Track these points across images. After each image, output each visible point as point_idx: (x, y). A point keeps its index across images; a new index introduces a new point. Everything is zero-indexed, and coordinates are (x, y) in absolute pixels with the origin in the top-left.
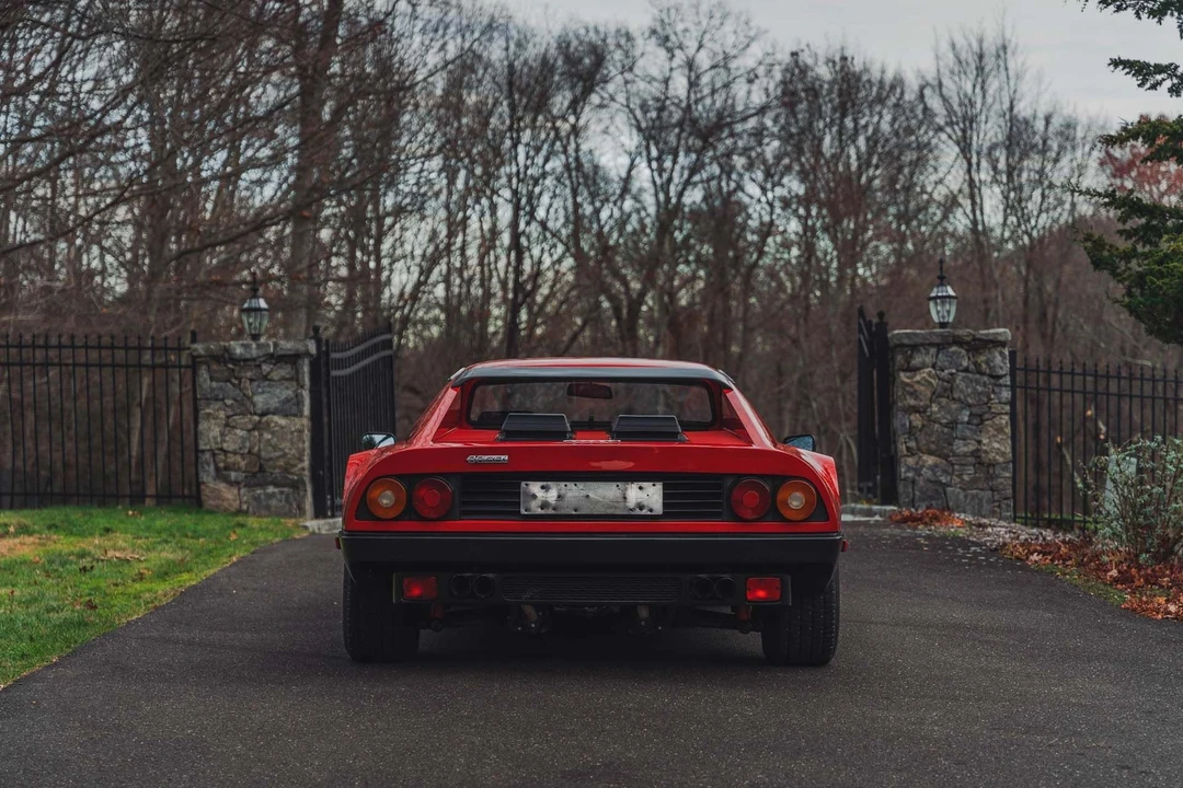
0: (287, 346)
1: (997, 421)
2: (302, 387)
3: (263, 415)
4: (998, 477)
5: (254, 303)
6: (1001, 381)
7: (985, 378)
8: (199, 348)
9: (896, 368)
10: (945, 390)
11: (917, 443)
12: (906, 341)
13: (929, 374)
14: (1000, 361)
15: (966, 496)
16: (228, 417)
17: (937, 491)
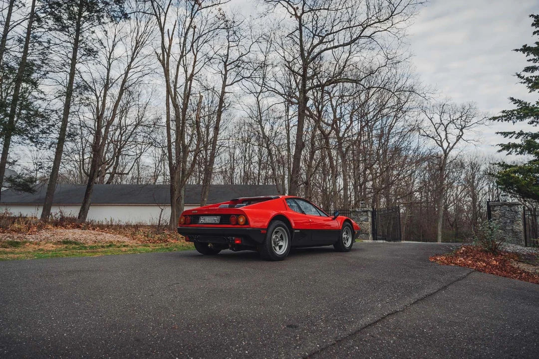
2: (368, 216)
3: (362, 221)
4: (519, 235)
5: (362, 202)
6: (518, 213)
8: (351, 210)
9: (491, 210)
10: (503, 215)
12: (492, 205)
13: (499, 212)
14: (517, 209)
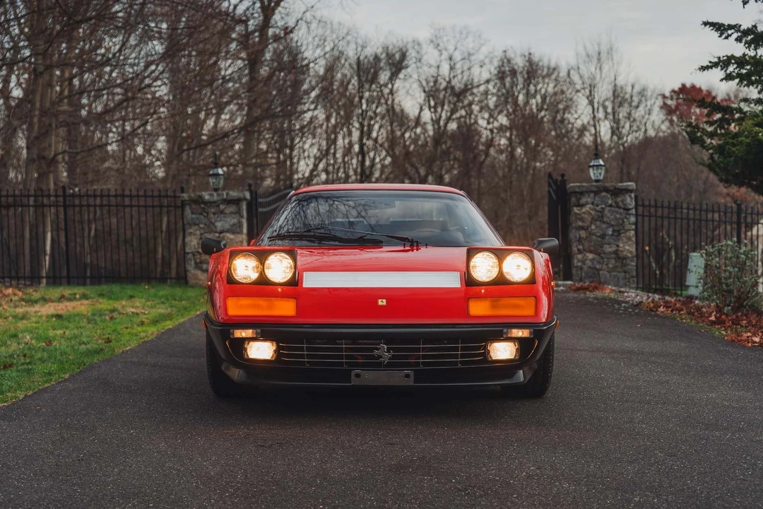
0: (234, 194)
1: (628, 234)
2: (242, 217)
3: (221, 233)
4: (628, 265)
5: (215, 171)
6: (630, 212)
7: (621, 210)
8: (185, 196)
9: (572, 204)
10: (599, 217)
11: (583, 246)
12: (577, 190)
13: (590, 208)
14: (630, 201)
15: (610, 276)
16: (201, 234)
17: (594, 273)
